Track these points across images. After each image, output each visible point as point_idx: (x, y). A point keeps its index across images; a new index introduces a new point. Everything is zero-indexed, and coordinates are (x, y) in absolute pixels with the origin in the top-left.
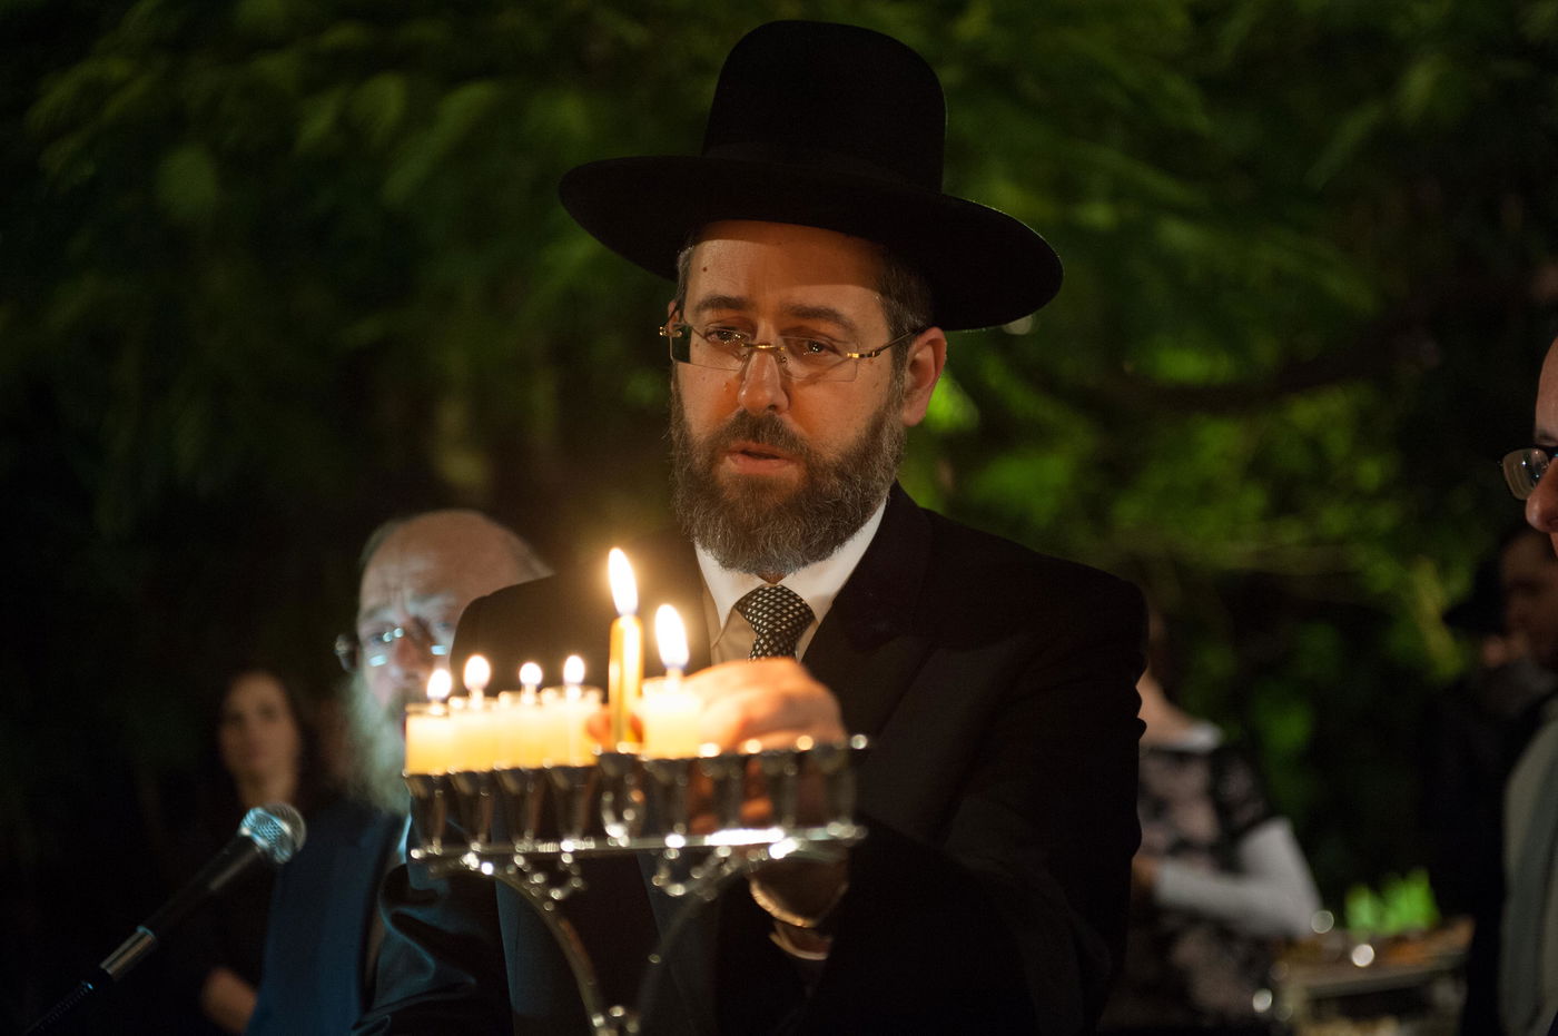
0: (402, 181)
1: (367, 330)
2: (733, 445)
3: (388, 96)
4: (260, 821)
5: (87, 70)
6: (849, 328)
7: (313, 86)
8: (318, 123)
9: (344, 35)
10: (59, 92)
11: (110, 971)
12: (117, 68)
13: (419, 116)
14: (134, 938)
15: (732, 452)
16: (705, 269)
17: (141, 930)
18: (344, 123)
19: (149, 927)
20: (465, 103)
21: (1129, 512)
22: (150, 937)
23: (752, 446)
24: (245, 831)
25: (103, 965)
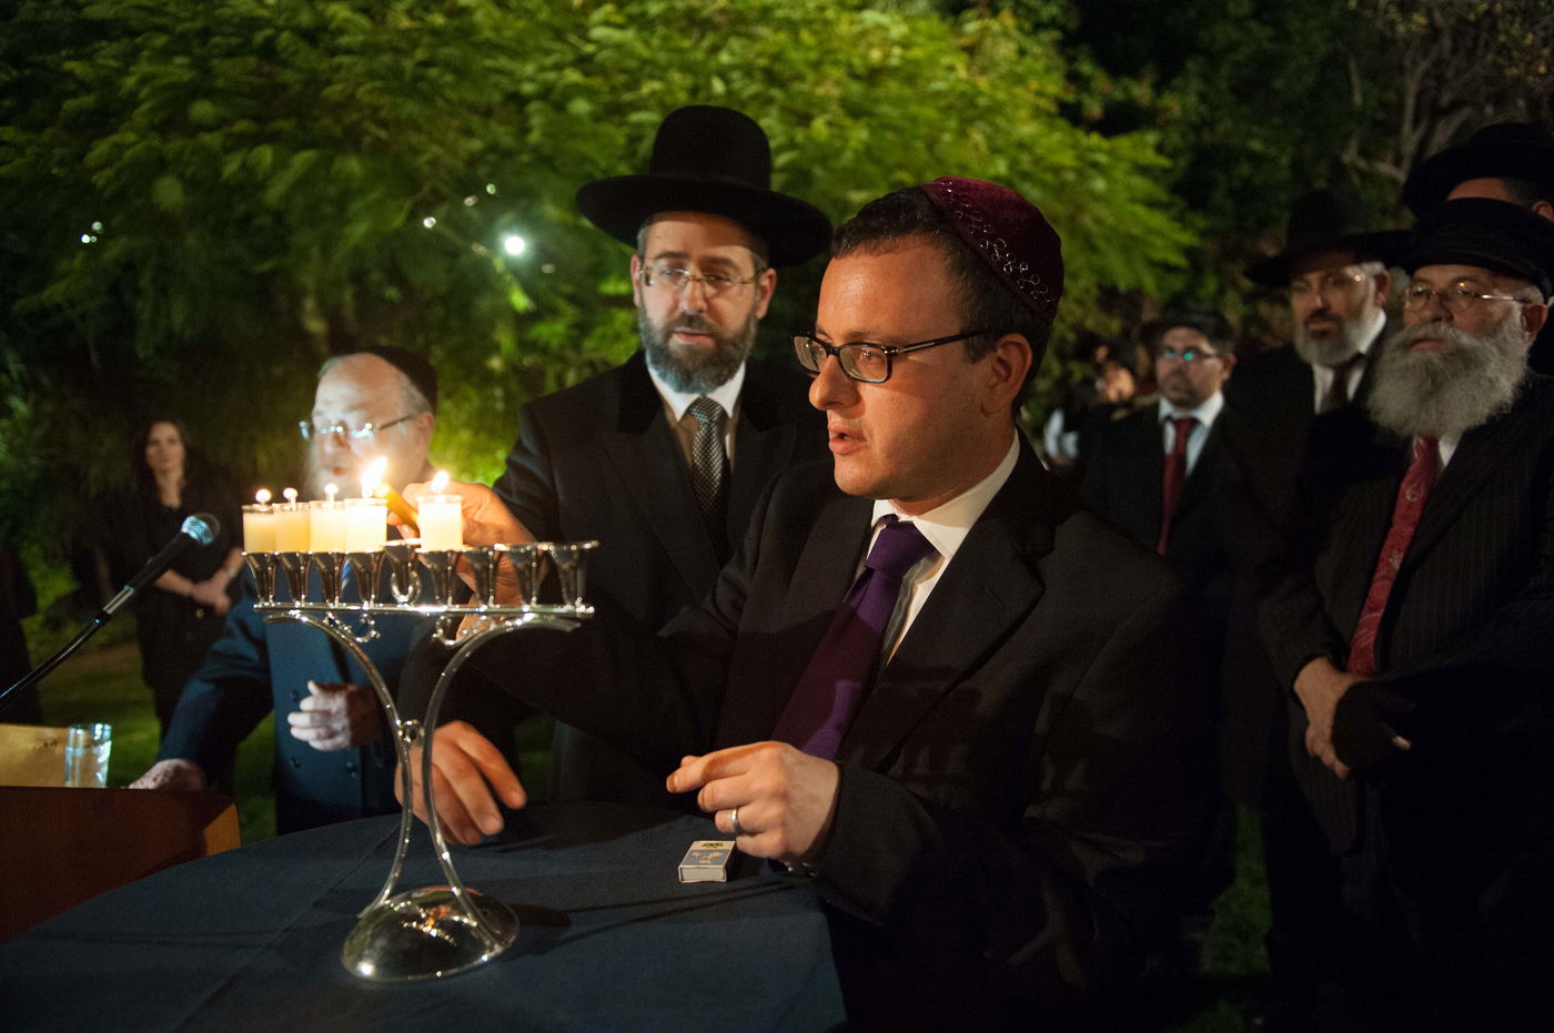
0: (274, 194)
1: (266, 266)
2: (678, 329)
3: (265, 155)
4: (193, 523)
5: (115, 138)
6: (736, 269)
7: (228, 150)
8: (231, 167)
9: (242, 126)
10: (101, 148)
11: (110, 612)
12: (130, 137)
13: (280, 164)
14: (122, 592)
15: (677, 333)
16: (658, 237)
17: (126, 588)
18: (244, 166)
19: (131, 586)
20: (303, 159)
21: (589, 344)
22: (132, 591)
23: (688, 330)
24: (185, 529)
25: (105, 609)
